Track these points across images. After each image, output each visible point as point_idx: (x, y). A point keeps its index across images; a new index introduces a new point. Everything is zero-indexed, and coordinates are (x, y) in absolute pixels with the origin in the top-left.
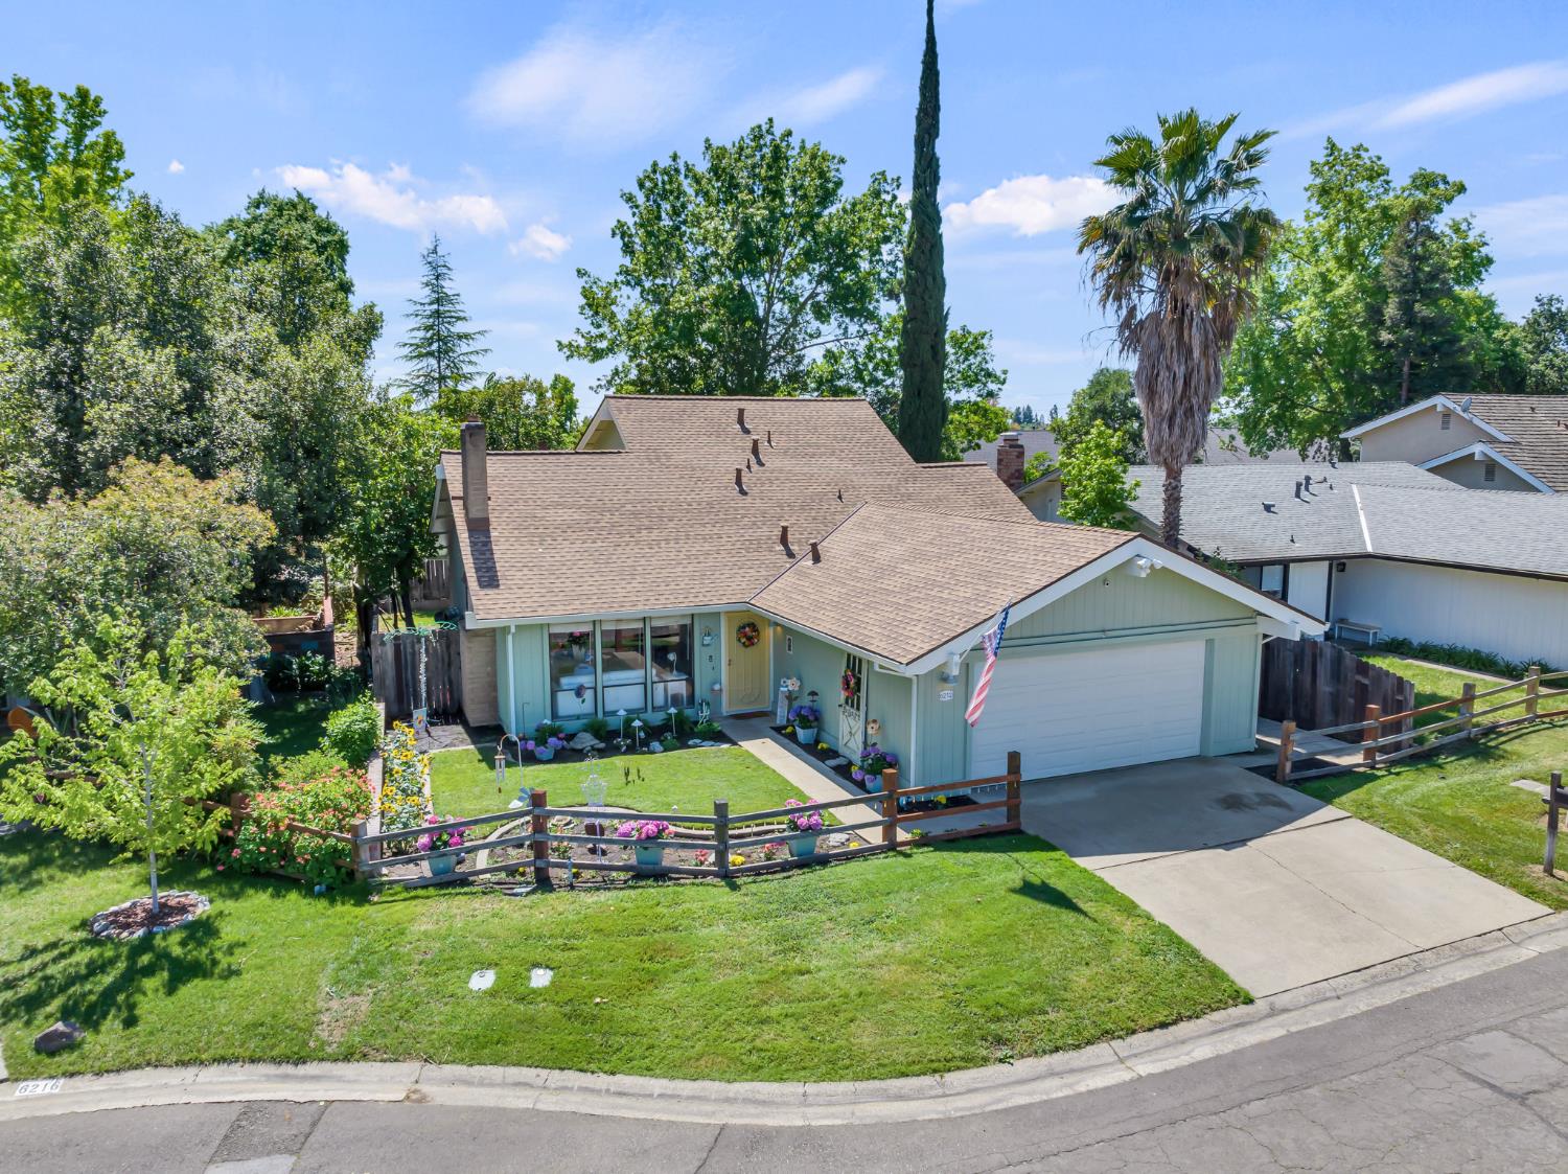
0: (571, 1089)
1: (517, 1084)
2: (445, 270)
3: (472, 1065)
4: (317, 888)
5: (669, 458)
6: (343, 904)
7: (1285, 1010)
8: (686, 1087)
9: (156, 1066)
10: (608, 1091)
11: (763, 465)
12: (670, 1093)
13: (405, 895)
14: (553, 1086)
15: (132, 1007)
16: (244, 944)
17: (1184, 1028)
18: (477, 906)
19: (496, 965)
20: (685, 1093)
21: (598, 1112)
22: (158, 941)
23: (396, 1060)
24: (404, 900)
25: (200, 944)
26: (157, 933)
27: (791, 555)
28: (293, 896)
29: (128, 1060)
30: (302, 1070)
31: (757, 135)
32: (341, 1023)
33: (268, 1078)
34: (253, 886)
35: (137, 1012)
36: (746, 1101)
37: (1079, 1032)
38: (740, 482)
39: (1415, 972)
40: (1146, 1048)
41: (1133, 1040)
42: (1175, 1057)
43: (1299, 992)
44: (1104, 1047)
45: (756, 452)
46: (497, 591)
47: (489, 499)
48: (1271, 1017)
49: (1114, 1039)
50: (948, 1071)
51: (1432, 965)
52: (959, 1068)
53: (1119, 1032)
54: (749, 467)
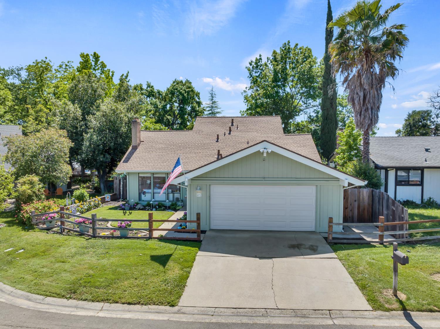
2: (214, 95)
7: (183, 313)
17: (138, 307)
37: (98, 297)
38: (218, 139)
39: (260, 316)
40: (114, 309)
41: (113, 305)
42: (117, 314)
43: (199, 309)
44: (101, 304)
45: (230, 131)
46: (126, 163)
47: (143, 141)
48: (172, 313)
49: (108, 302)
50: (50, 296)
51: (272, 315)
52: (53, 297)
53: (111, 301)
54: (225, 135)
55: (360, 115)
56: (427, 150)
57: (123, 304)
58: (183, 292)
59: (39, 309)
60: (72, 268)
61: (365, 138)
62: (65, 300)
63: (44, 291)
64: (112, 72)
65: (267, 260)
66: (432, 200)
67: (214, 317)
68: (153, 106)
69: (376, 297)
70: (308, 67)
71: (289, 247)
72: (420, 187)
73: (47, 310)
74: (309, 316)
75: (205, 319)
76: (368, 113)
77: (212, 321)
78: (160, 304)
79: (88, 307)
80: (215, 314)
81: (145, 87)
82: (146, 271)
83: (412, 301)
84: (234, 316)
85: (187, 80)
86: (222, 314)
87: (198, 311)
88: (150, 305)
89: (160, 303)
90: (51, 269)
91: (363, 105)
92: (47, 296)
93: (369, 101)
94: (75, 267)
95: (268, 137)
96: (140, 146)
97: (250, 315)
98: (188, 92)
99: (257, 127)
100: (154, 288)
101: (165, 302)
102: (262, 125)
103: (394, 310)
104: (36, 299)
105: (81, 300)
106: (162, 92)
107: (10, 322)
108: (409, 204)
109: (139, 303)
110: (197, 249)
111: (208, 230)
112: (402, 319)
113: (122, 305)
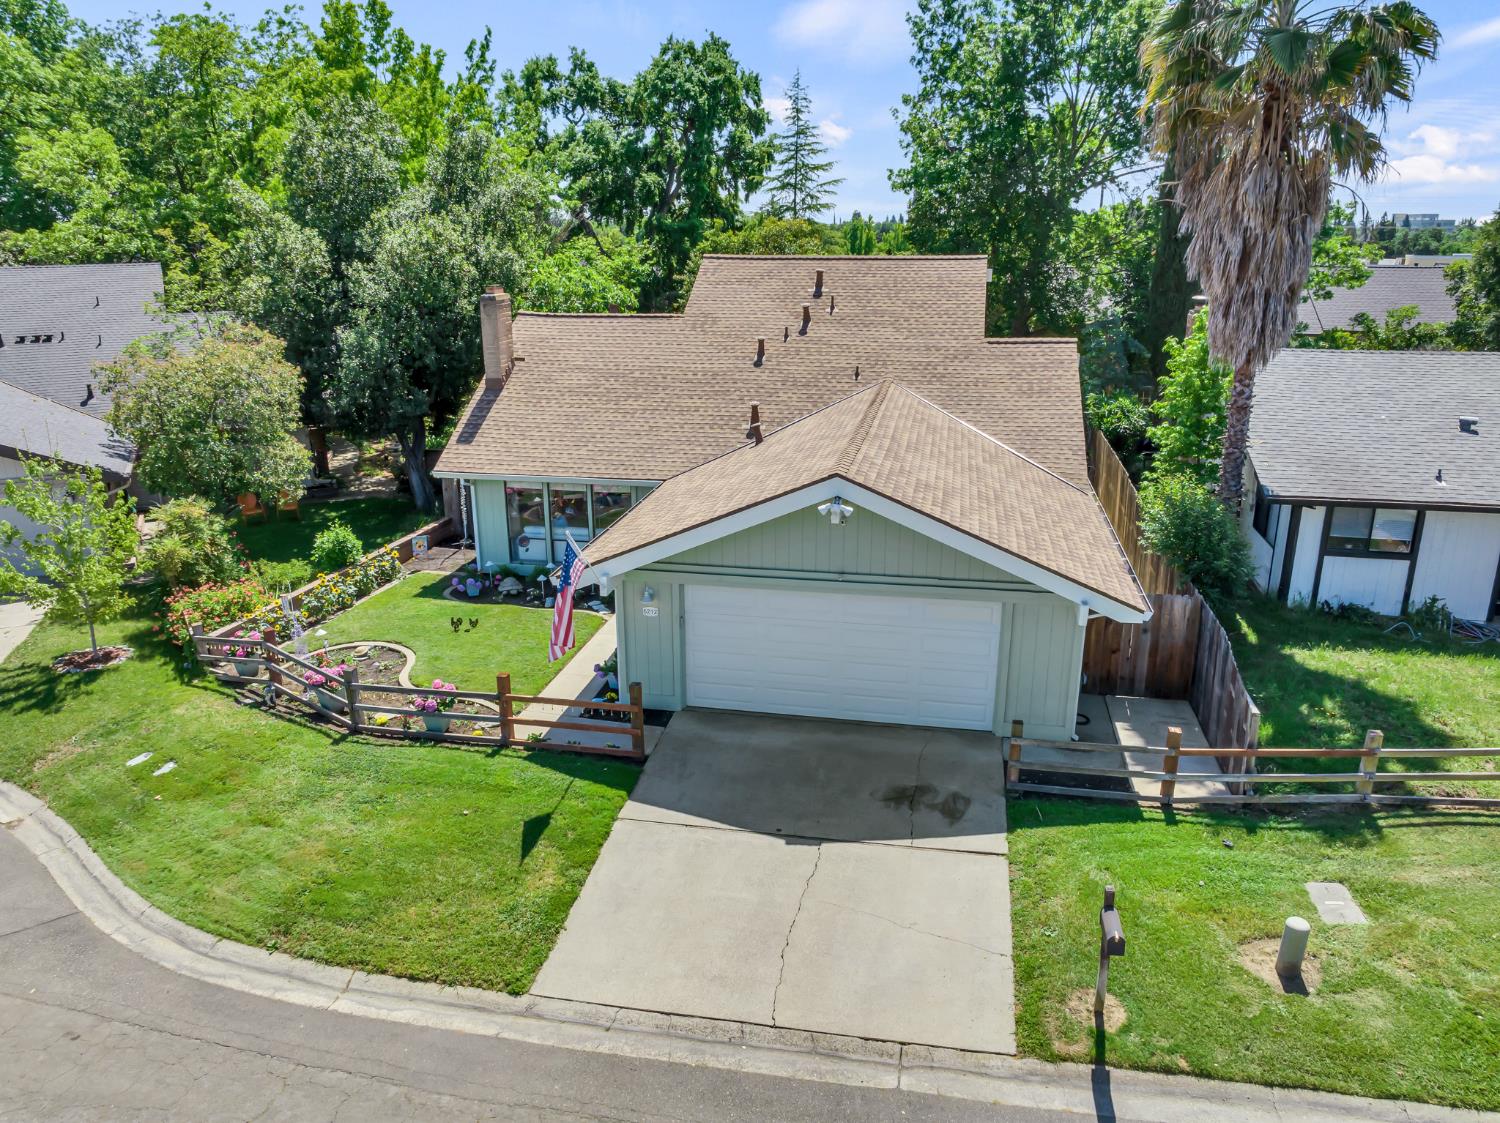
3: (57, 815)
7: (539, 1017)
10: (82, 861)
11: (804, 333)
14: (69, 845)
16: (90, 693)
17: (433, 987)
19: (158, 751)
23: (38, 796)
25: (76, 686)
26: (70, 673)
32: (51, 762)
36: (118, 902)
37: (341, 952)
38: (761, 353)
39: (723, 1043)
40: (375, 990)
41: (375, 978)
42: (380, 1008)
43: (578, 1006)
44: (347, 973)
45: (807, 319)
46: (467, 447)
47: (523, 360)
48: (512, 1014)
49: (362, 970)
50: (228, 938)
51: (753, 1043)
52: (237, 940)
53: (370, 967)
54: (786, 336)
55: (1226, 315)
56: (1466, 426)
57: (399, 976)
58: (550, 949)
59: (203, 974)
60: (287, 848)
61: (1239, 389)
62: (263, 953)
63: (216, 922)
64: (436, 54)
65: (806, 847)
66: (1439, 604)
67: (609, 1033)
68: (591, 147)
69: (1042, 1014)
70: (1131, 31)
71: (887, 799)
72: (1406, 563)
73: (220, 982)
74: (845, 1055)
75: (588, 1039)
76: (1252, 312)
77: (601, 1049)
78: (485, 985)
79: (315, 980)
80: (615, 1025)
81: (564, 68)
82: (470, 871)
83: (1133, 1038)
84: (661, 1035)
85: (712, 34)
86: (630, 1027)
87: (576, 1013)
88: (461, 984)
89: (486, 981)
90: (237, 846)
91: (1238, 280)
92: (222, 936)
93: (1259, 270)
94: (293, 844)
95: (928, 349)
96: (513, 378)
97: (700, 1037)
98: (714, 89)
99: (899, 303)
100: (478, 933)
101: (499, 980)
102: (918, 293)
103: (1073, 1060)
104: (197, 944)
105: (301, 956)
106: (624, 87)
107: (137, 1012)
108: (1355, 618)
109: (435, 979)
110: (623, 793)
111: (679, 709)
112: (1082, 1088)
113: (395, 979)
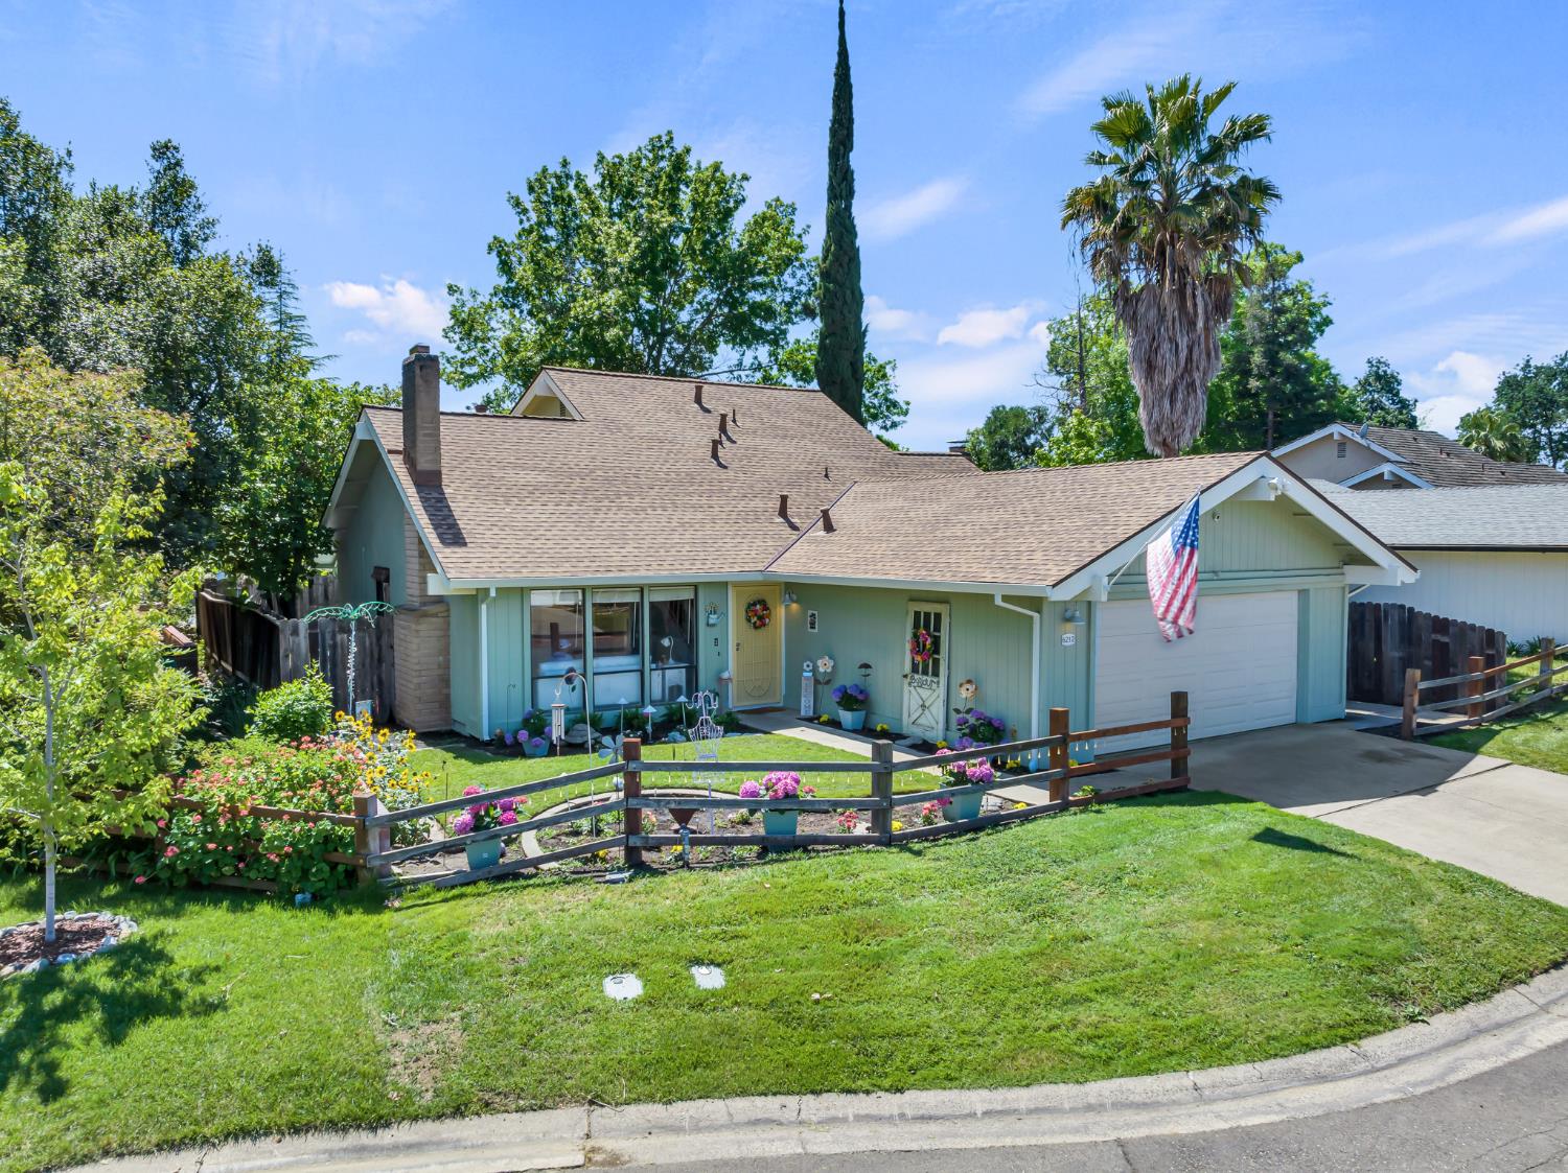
0: (844, 1120)
1: (756, 1122)
3: (669, 1102)
4: (299, 897)
5: (631, 429)
6: (350, 913)
8: (1021, 1097)
9: (121, 1156)
10: (902, 1116)
11: (734, 442)
12: (999, 1108)
13: (440, 896)
14: (814, 1119)
15: (51, 1068)
16: (217, 969)
18: (563, 898)
19: (635, 965)
20: (1023, 1106)
21: (914, 1146)
22: (68, 973)
23: (541, 1107)
24: (445, 900)
25: (141, 974)
26: (65, 963)
27: (794, 527)
28: (264, 909)
29: (66, 1150)
30: (385, 1137)
31: (657, 146)
32: (426, 1062)
33: (331, 1154)
34: (196, 900)
35: (62, 1074)
36: (1119, 1106)
38: (715, 456)
45: (724, 429)
